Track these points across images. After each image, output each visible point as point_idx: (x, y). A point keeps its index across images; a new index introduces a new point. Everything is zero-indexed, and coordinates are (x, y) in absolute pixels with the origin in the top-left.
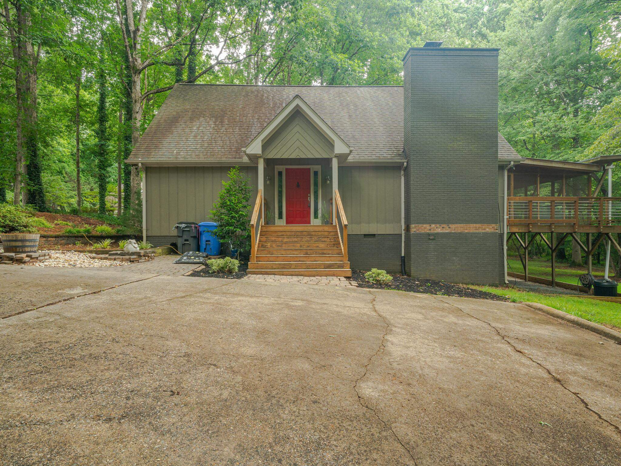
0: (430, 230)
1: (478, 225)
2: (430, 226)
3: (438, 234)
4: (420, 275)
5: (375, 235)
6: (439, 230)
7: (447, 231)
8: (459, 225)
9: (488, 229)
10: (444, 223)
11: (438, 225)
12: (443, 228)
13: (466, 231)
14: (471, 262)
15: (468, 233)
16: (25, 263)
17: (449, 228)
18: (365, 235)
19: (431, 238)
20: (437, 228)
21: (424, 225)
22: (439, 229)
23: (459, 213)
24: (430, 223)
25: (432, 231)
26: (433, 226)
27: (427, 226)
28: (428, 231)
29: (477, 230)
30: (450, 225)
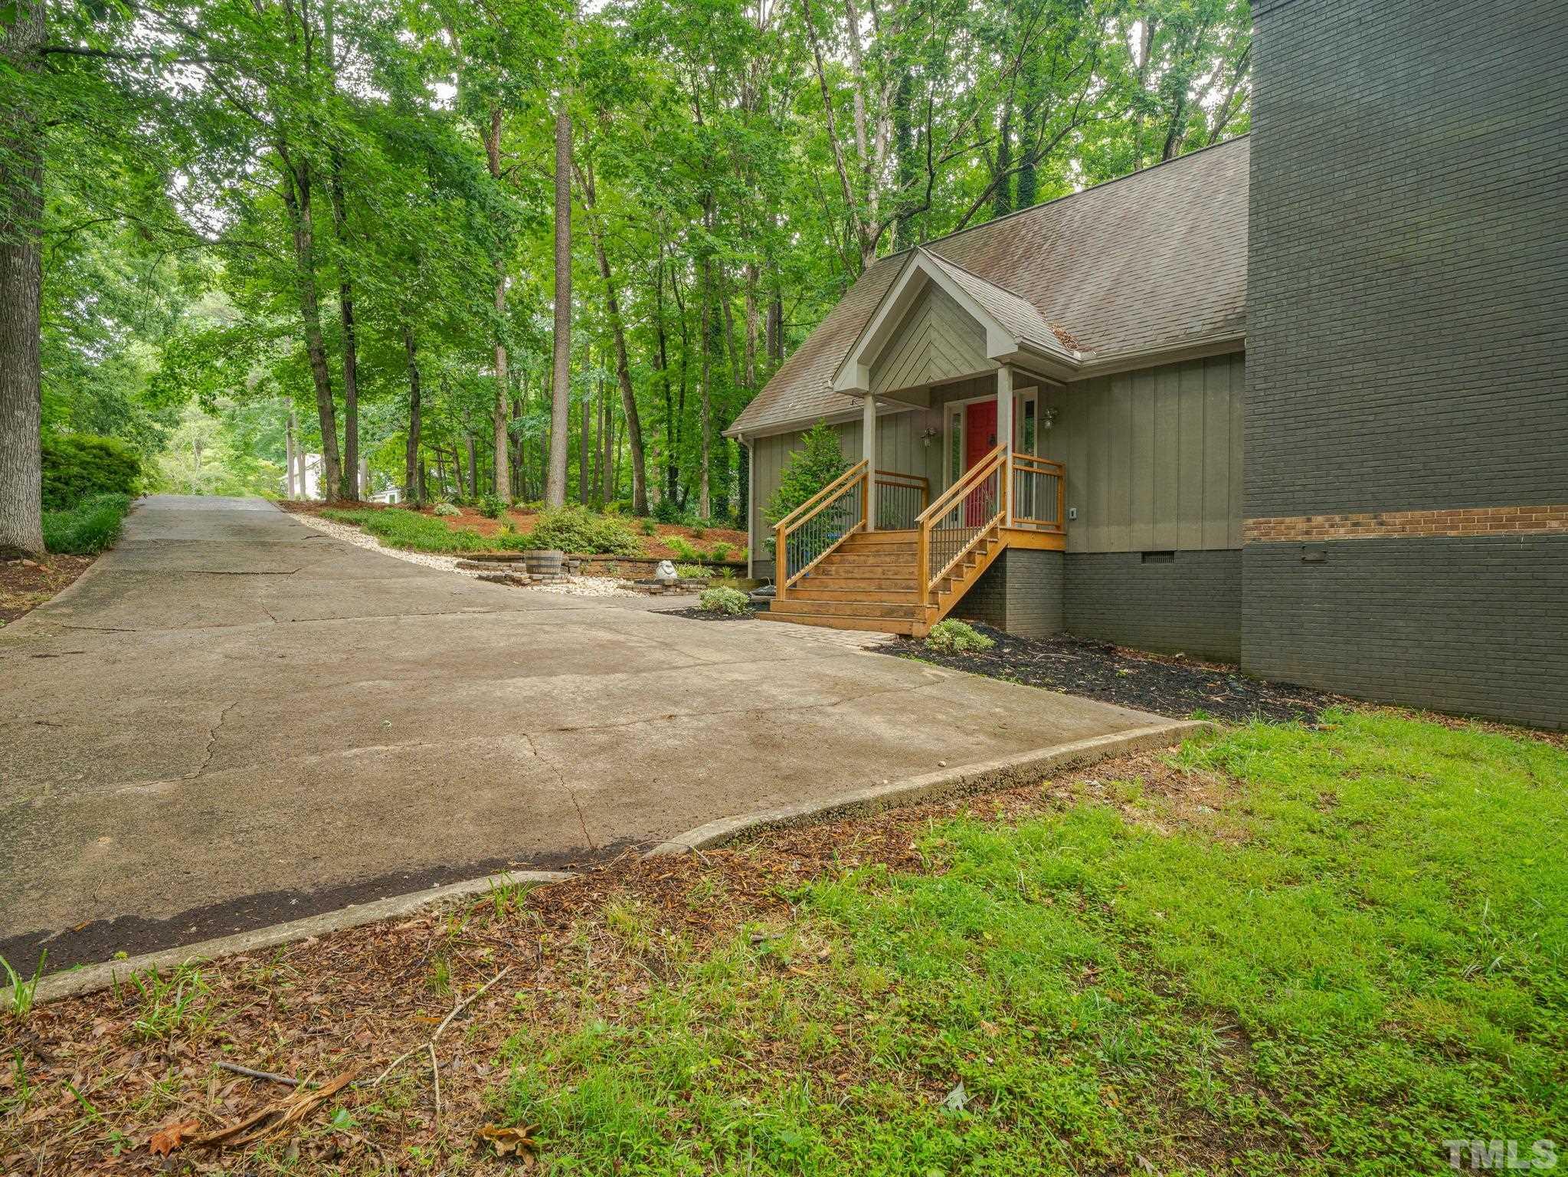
0: (1307, 533)
1: (1505, 511)
2: (1309, 520)
3: (1335, 543)
4: (1269, 668)
5: (1171, 553)
6: (1342, 534)
7: (1372, 536)
8: (1418, 513)
9: (1555, 524)
10: (1361, 509)
11: (1337, 518)
12: (1355, 524)
13: (1453, 533)
14: (1471, 639)
15: (1461, 540)
16: (524, 585)
17: (1381, 524)
18: (1146, 555)
19: (1309, 557)
20: (1332, 526)
21: (1288, 520)
22: (1342, 530)
23: (1422, 473)
24: (1307, 510)
25: (1315, 537)
26: (1319, 519)
27: (1299, 523)
28: (1299, 538)
29: (1504, 526)
30: (1385, 517)
